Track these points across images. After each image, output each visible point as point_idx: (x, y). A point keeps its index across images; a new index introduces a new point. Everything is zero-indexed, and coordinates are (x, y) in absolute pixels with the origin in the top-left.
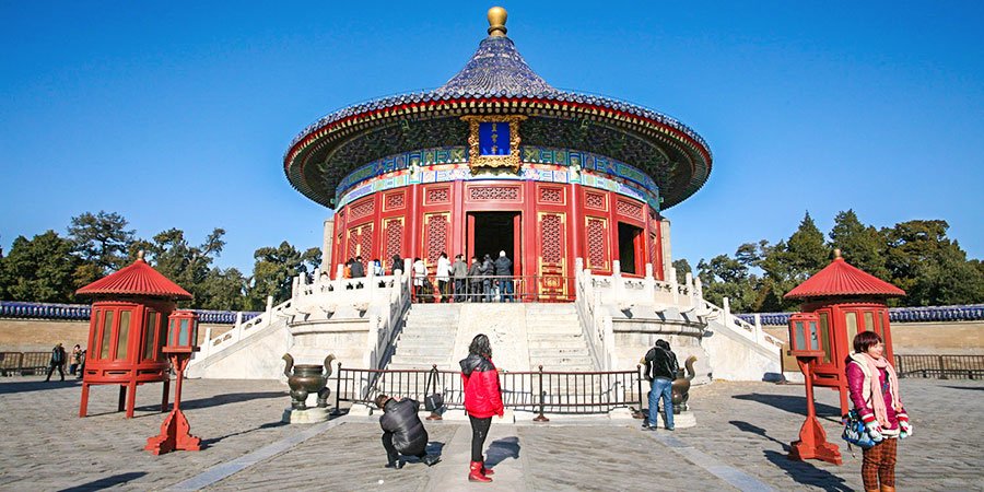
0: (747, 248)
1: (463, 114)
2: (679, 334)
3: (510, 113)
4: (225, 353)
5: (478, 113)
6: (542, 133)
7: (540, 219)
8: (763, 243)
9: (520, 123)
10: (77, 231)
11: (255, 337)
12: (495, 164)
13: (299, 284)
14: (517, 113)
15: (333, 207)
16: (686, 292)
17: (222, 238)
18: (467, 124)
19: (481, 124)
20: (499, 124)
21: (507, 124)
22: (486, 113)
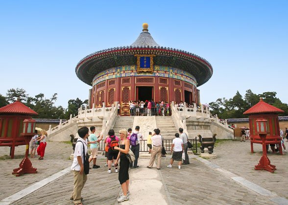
0: (219, 100)
1: (135, 54)
2: (204, 125)
3: (150, 54)
4: (56, 133)
5: (140, 54)
6: (160, 61)
7: (160, 89)
8: (224, 98)
9: (154, 57)
10: (9, 94)
11: (66, 128)
12: (145, 71)
13: (80, 111)
14: (153, 54)
15: (91, 85)
16: (206, 113)
17: (56, 96)
18: (136, 57)
19: (141, 57)
20: (147, 57)
21: (149, 57)
22: (142, 54)
